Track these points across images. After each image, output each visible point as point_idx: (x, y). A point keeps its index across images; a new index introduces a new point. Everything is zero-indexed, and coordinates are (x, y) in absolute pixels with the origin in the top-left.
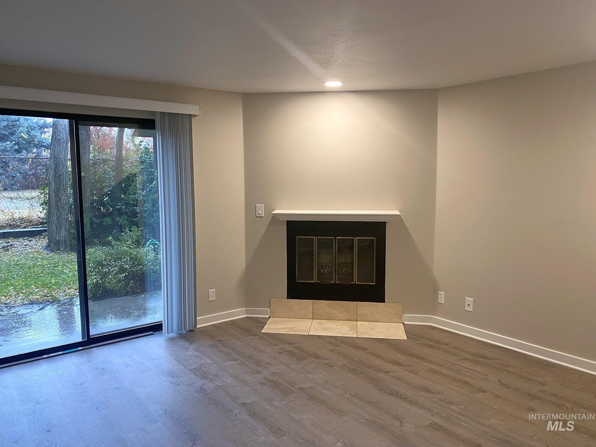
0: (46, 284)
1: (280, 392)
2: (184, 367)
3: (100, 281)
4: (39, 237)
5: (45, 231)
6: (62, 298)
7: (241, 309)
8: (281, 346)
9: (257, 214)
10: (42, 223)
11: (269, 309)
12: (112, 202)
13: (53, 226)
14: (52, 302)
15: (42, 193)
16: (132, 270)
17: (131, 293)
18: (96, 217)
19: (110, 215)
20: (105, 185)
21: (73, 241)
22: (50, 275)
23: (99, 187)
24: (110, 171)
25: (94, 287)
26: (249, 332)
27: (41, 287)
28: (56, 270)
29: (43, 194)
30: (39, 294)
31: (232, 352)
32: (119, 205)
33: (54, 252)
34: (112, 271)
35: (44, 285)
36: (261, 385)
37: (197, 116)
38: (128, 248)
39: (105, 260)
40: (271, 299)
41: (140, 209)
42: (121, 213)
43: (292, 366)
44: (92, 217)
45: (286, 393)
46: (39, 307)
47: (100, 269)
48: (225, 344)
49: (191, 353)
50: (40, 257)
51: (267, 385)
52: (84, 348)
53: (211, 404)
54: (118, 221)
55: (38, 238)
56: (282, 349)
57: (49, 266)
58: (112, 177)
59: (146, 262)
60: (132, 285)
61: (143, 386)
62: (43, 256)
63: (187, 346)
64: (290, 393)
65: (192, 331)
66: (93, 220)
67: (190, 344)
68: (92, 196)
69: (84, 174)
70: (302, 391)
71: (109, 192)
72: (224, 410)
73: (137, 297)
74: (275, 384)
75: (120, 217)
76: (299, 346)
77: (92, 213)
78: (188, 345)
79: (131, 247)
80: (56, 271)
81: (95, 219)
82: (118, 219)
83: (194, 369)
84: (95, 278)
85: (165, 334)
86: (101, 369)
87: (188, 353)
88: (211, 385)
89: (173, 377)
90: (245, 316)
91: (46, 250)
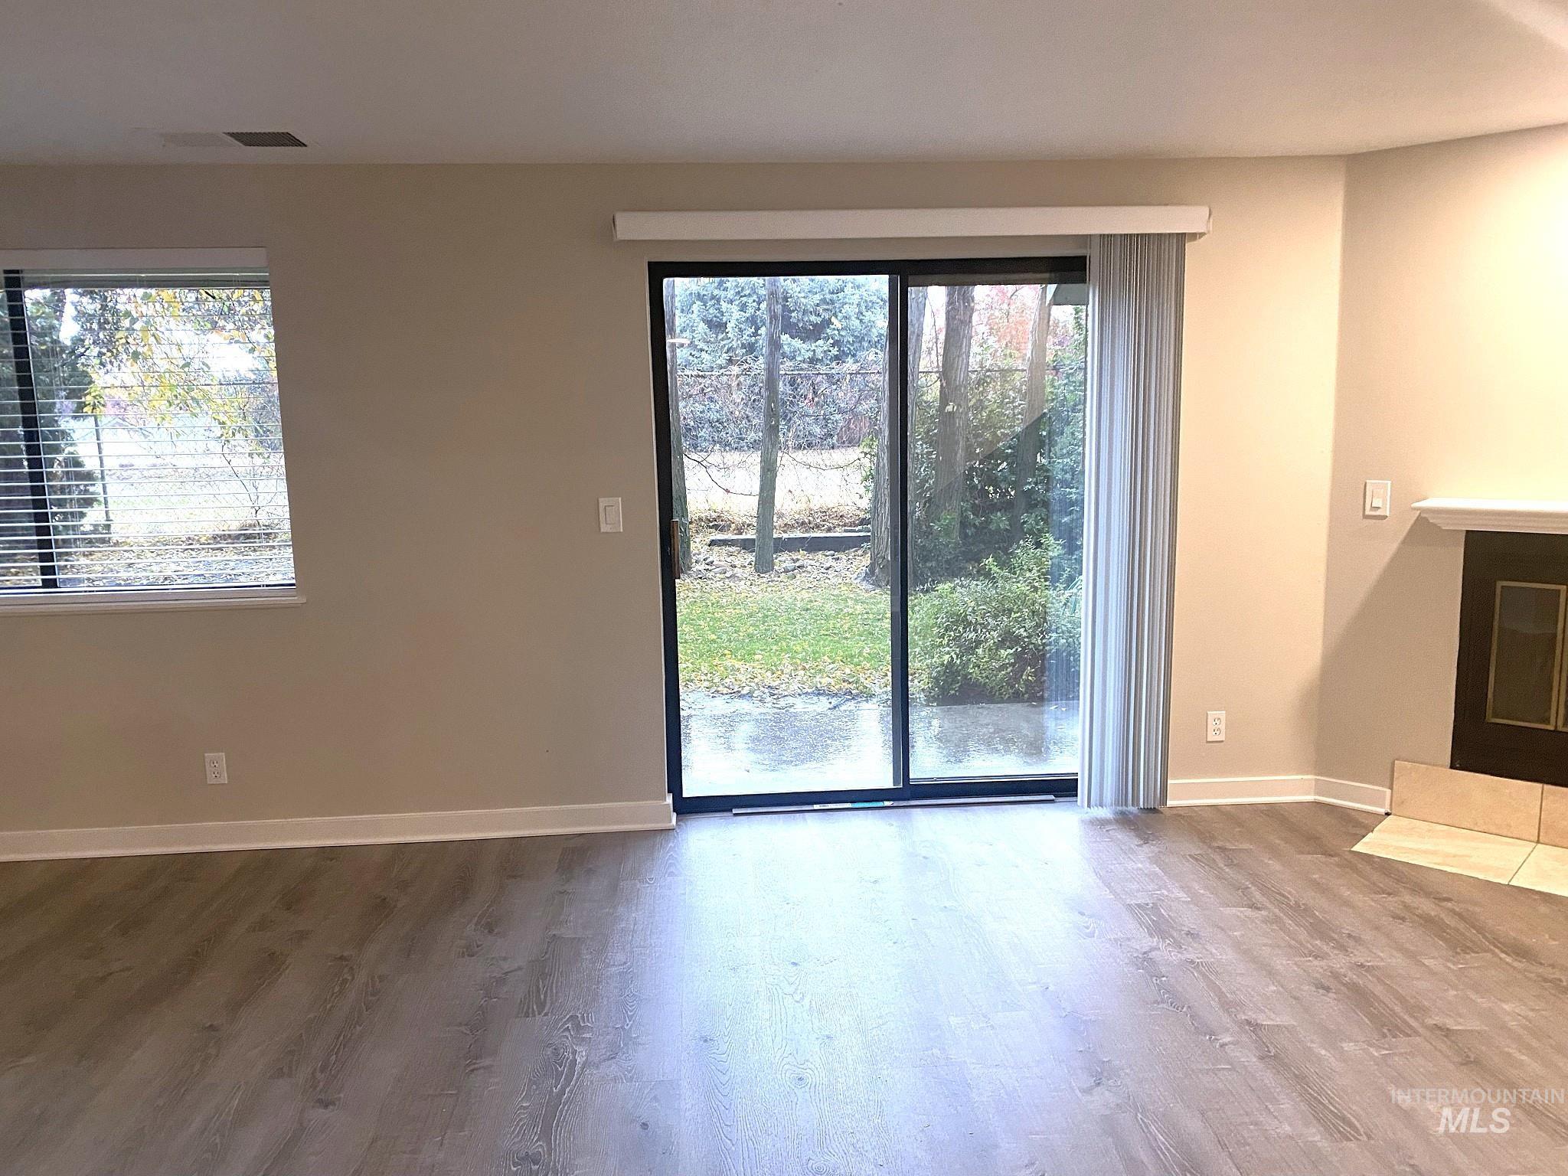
0: (852, 656)
1: (1369, 1019)
2: (1112, 897)
3: (957, 659)
4: (854, 552)
5: (866, 539)
6: (877, 689)
7: (1299, 777)
8: (1408, 898)
9: (1368, 507)
10: (863, 522)
11: (1388, 791)
12: (1013, 474)
13: (881, 529)
14: (857, 695)
15: (866, 454)
16: (1033, 642)
17: (1026, 696)
18: (975, 509)
19: (1008, 506)
20: (1001, 432)
21: (920, 565)
22: (863, 638)
23: (987, 439)
24: (1014, 398)
25: (945, 672)
26: (1312, 842)
27: (842, 661)
28: (877, 626)
29: (868, 456)
30: (834, 675)
31: (1250, 886)
32: (1030, 483)
33: (881, 587)
34: (986, 640)
35: (848, 659)
36: (1317, 988)
37: (1202, 235)
38: (1029, 588)
39: (974, 612)
40: (1396, 762)
41: (1078, 493)
42: (1033, 502)
43: (1426, 962)
44: (966, 510)
45: (1387, 1026)
46: (830, 703)
47: (960, 632)
48: (1235, 862)
49: (1140, 865)
50: (852, 596)
51: (1335, 993)
52: (896, 804)
53: (1163, 1002)
54: (1024, 523)
55: (853, 554)
56: (1406, 907)
57: (866, 616)
58: (1019, 413)
59: (1069, 626)
60: (1030, 678)
61: (1006, 918)
62: (858, 595)
63: (1132, 846)
64: (1402, 1032)
65: (1154, 810)
66: (967, 517)
67: (1142, 842)
68: (970, 461)
69: (953, 407)
70: (1445, 1036)
71: (1010, 451)
72: (1193, 1024)
73: (1037, 709)
74: (1359, 997)
75: (1030, 511)
76: (1468, 910)
77: (967, 501)
78: (1136, 843)
79: (1036, 584)
80: (877, 629)
81: (973, 515)
82: (1024, 517)
83: (1139, 906)
84: (948, 653)
85: (1083, 807)
86: (921, 859)
87: (1130, 865)
88: (1174, 955)
89: (1082, 914)
90: (1310, 798)
91: (865, 582)
